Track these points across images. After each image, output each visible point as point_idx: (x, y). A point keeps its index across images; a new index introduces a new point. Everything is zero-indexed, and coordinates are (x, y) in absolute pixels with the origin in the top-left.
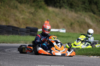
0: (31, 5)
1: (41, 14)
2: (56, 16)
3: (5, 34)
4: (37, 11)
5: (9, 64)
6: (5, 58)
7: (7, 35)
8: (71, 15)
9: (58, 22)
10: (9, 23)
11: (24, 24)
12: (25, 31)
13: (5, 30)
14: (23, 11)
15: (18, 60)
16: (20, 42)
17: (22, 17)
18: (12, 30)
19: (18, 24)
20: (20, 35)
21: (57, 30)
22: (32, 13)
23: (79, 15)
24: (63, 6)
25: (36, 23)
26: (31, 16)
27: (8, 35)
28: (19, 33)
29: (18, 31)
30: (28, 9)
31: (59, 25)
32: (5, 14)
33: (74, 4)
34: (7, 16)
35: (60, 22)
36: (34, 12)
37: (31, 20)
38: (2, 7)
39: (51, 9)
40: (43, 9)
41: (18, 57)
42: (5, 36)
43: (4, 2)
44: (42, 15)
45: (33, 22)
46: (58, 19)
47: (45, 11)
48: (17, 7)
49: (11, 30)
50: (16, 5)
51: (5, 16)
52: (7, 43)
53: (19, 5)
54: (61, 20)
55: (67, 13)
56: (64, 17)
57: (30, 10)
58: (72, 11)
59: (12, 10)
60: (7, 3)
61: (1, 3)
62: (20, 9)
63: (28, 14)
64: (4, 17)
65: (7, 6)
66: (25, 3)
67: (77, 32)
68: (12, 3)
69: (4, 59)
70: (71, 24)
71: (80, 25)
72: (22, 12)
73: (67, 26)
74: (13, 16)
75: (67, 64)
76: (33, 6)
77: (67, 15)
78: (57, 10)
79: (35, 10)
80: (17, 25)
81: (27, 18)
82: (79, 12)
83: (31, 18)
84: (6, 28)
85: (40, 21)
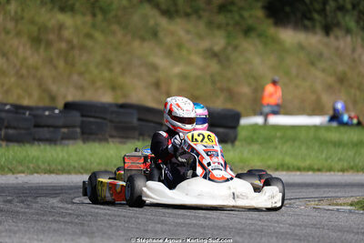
0: (210, 24)
1: (253, 57)
2: (312, 64)
3: (112, 136)
4: (236, 48)
6: (111, 226)
7: (121, 143)
9: (318, 86)
10: (125, 96)
13: (111, 121)
14: (180, 46)
15: (163, 232)
17: (177, 70)
18: (139, 120)
21: (316, 120)
22: (215, 55)
24: (338, 25)
25: (231, 95)
26: (214, 66)
27: (124, 143)
30: (201, 37)
31: (325, 98)
32: (109, 62)
34: (118, 69)
35: (329, 88)
36: (225, 49)
37: (214, 82)
39: (289, 36)
40: (260, 36)
41: (163, 223)
42: (111, 145)
43: (104, 11)
44: (257, 61)
45: (222, 90)
46: (319, 78)
47: (265, 44)
48: (155, 34)
49: (135, 121)
50: (152, 22)
51: (111, 70)
53: (163, 22)
54: (331, 80)
55: (354, 50)
56: (341, 68)
57: (206, 44)
59: (136, 43)
60: (116, 16)
61: (94, 15)
62: (168, 40)
63: (198, 60)
64: (106, 74)
65: (115, 27)
66: (187, 15)
68: (136, 18)
69: (110, 232)
72: (177, 48)
73: (355, 103)
74: (143, 70)
76: (219, 27)
77: (354, 61)
78: (314, 40)
79: (228, 44)
81: (199, 73)
83: (212, 76)
84: (112, 112)
85: (250, 85)
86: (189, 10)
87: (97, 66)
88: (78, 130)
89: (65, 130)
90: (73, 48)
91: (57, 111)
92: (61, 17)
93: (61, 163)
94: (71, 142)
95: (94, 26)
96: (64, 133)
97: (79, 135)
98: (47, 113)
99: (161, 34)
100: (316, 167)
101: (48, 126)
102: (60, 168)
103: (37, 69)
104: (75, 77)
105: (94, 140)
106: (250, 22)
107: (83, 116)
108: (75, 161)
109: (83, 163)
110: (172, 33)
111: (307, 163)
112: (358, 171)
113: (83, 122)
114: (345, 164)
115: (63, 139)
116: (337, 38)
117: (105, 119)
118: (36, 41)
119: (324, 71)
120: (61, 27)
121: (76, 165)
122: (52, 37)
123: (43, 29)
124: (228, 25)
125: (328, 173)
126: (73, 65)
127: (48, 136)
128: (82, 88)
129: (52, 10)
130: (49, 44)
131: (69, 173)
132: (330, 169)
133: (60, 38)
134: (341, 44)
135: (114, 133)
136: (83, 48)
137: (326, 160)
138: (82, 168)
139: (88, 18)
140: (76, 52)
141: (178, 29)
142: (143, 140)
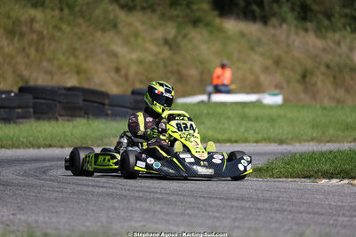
0: (163, 15)
1: (200, 44)
2: (252, 49)
3: (61, 115)
4: (185, 36)
5: (13, 214)
6: (14, 195)
7: (68, 121)
8: (303, 43)
11: (141, 82)
12: (129, 105)
14: (136, 35)
16: (106, 141)
17: (134, 56)
18: (85, 100)
19: (122, 80)
20: (109, 118)
21: (252, 98)
22: (166, 42)
23: (331, 44)
24: (274, 15)
25: (181, 78)
26: (166, 52)
27: (71, 121)
28: (109, 112)
29: (104, 104)
30: (155, 28)
31: (263, 78)
32: (75, 50)
33: (315, 7)
35: (266, 69)
36: (175, 38)
37: (165, 66)
38: (64, 27)
39: (232, 25)
40: (207, 25)
42: (60, 122)
43: (71, 7)
44: (204, 47)
45: (172, 73)
46: (257, 61)
47: (211, 32)
48: (115, 26)
50: (112, 16)
51: (76, 57)
52: (62, 147)
53: (122, 15)
54: (269, 63)
55: (288, 36)
56: (277, 52)
57: (159, 34)
58: (306, 30)
59: (99, 34)
60: (81, 11)
61: (61, 10)
62: (125, 31)
63: (153, 48)
64: (72, 60)
65: (80, 20)
66: (143, 9)
67: (326, 102)
68: (98, 12)
69: (10, 200)
70: (304, 76)
71: (335, 77)
72: (131, 39)
73: (288, 81)
74: (104, 56)
75: (214, 209)
76: (171, 18)
77: (288, 46)
78: (253, 29)
79: (179, 33)
80: (118, 84)
81: (151, 58)
82: (330, 35)
83: (164, 60)
84: (61, 95)
85: (197, 68)
86: (145, 5)
87: (64, 54)
88: (31, 110)
89: (19, 110)
90: (43, 38)
91: (13, 94)
92: (33, 12)
93: (11, 139)
94: (24, 120)
95: (61, 19)
96: (18, 113)
97: (32, 114)
98: (4, 96)
99: (120, 26)
100: (233, 139)
101: (5, 108)
102: (10, 143)
103: (11, 57)
104: (45, 64)
105: (44, 119)
106: (197, 14)
107: (34, 98)
108: (24, 137)
109: (31, 139)
110: (129, 25)
111: (226, 136)
112: (270, 142)
113: (35, 104)
114: (260, 137)
115: (18, 118)
116: (274, 27)
117: (54, 100)
118: (11, 33)
119: (262, 55)
120: (33, 20)
121: (25, 140)
122: (24, 29)
123: (17, 22)
124: (178, 16)
125: (244, 145)
126: (43, 53)
127: (4, 116)
128: (50, 73)
129: (25, 6)
130: (22, 35)
131: (18, 147)
132: (246, 141)
133: (32, 30)
134: (278, 32)
135: (63, 112)
136: (52, 38)
137: (244, 133)
138: (30, 143)
139: (57, 13)
140: (46, 42)
141: (134, 21)
142: (88, 118)
